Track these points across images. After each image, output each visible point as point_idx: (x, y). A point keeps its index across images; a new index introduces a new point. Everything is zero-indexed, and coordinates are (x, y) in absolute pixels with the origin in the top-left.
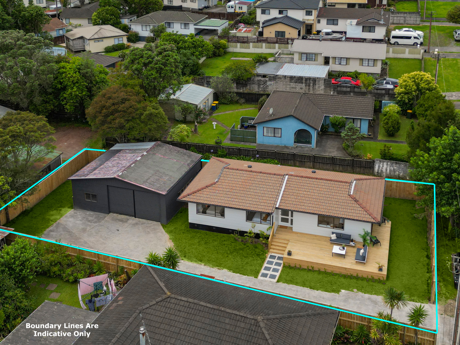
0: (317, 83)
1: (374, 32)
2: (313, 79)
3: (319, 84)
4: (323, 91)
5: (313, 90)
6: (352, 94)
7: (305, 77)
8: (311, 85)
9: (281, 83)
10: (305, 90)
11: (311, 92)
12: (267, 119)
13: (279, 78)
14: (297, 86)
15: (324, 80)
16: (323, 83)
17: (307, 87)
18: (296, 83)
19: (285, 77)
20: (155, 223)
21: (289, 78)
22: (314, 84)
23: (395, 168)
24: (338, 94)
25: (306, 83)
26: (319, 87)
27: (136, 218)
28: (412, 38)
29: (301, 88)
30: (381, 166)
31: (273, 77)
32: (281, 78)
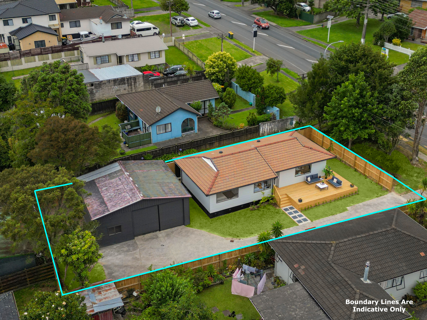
0: (137, 81)
1: (122, 28)
2: (134, 77)
3: (139, 82)
4: (143, 87)
5: (135, 88)
6: (179, 83)
7: (126, 77)
8: (133, 84)
9: (107, 88)
10: (128, 90)
11: (134, 91)
12: (158, 118)
13: (104, 84)
14: (120, 88)
15: (143, 77)
16: (142, 80)
17: (130, 87)
18: (119, 85)
19: (109, 81)
20: (179, 228)
21: (113, 82)
22: (135, 82)
23: (272, 126)
24: (156, 87)
25: (128, 83)
26: (139, 84)
27: (161, 231)
28: (152, 29)
29: (125, 89)
30: (264, 127)
31: (99, 84)
32: (105, 83)
